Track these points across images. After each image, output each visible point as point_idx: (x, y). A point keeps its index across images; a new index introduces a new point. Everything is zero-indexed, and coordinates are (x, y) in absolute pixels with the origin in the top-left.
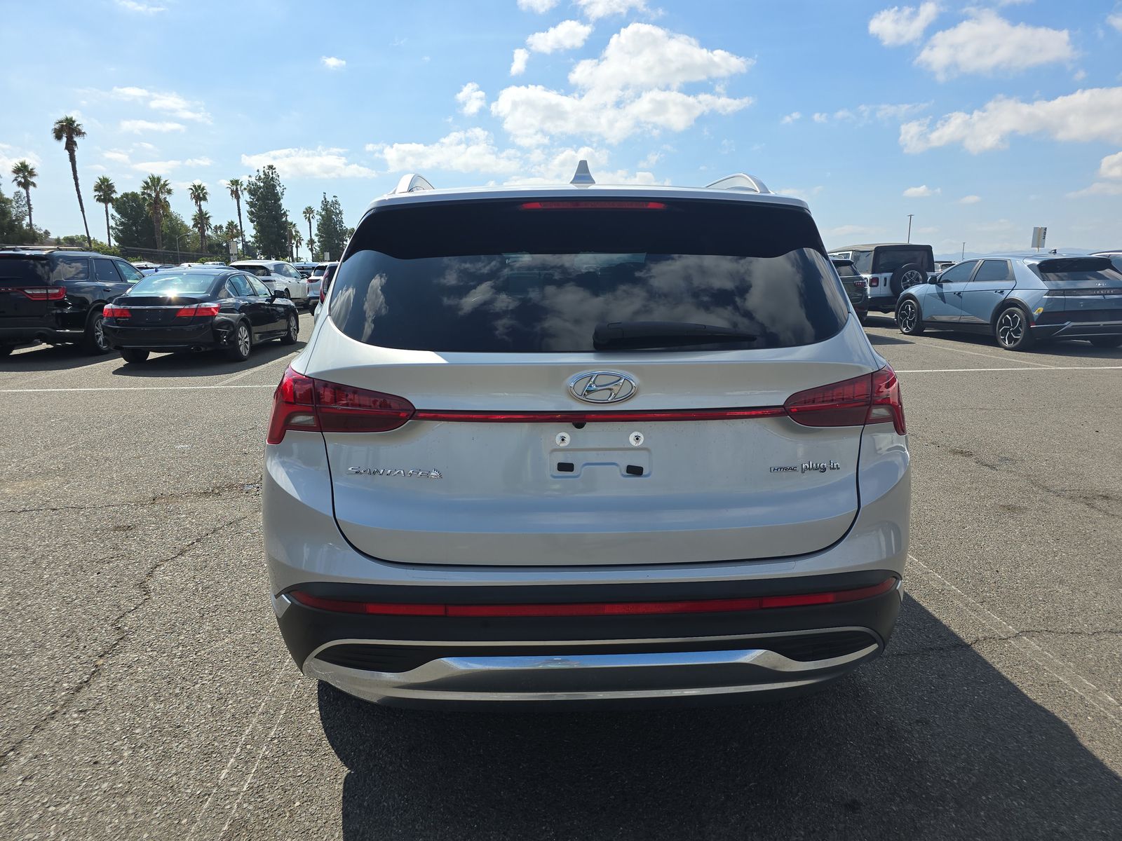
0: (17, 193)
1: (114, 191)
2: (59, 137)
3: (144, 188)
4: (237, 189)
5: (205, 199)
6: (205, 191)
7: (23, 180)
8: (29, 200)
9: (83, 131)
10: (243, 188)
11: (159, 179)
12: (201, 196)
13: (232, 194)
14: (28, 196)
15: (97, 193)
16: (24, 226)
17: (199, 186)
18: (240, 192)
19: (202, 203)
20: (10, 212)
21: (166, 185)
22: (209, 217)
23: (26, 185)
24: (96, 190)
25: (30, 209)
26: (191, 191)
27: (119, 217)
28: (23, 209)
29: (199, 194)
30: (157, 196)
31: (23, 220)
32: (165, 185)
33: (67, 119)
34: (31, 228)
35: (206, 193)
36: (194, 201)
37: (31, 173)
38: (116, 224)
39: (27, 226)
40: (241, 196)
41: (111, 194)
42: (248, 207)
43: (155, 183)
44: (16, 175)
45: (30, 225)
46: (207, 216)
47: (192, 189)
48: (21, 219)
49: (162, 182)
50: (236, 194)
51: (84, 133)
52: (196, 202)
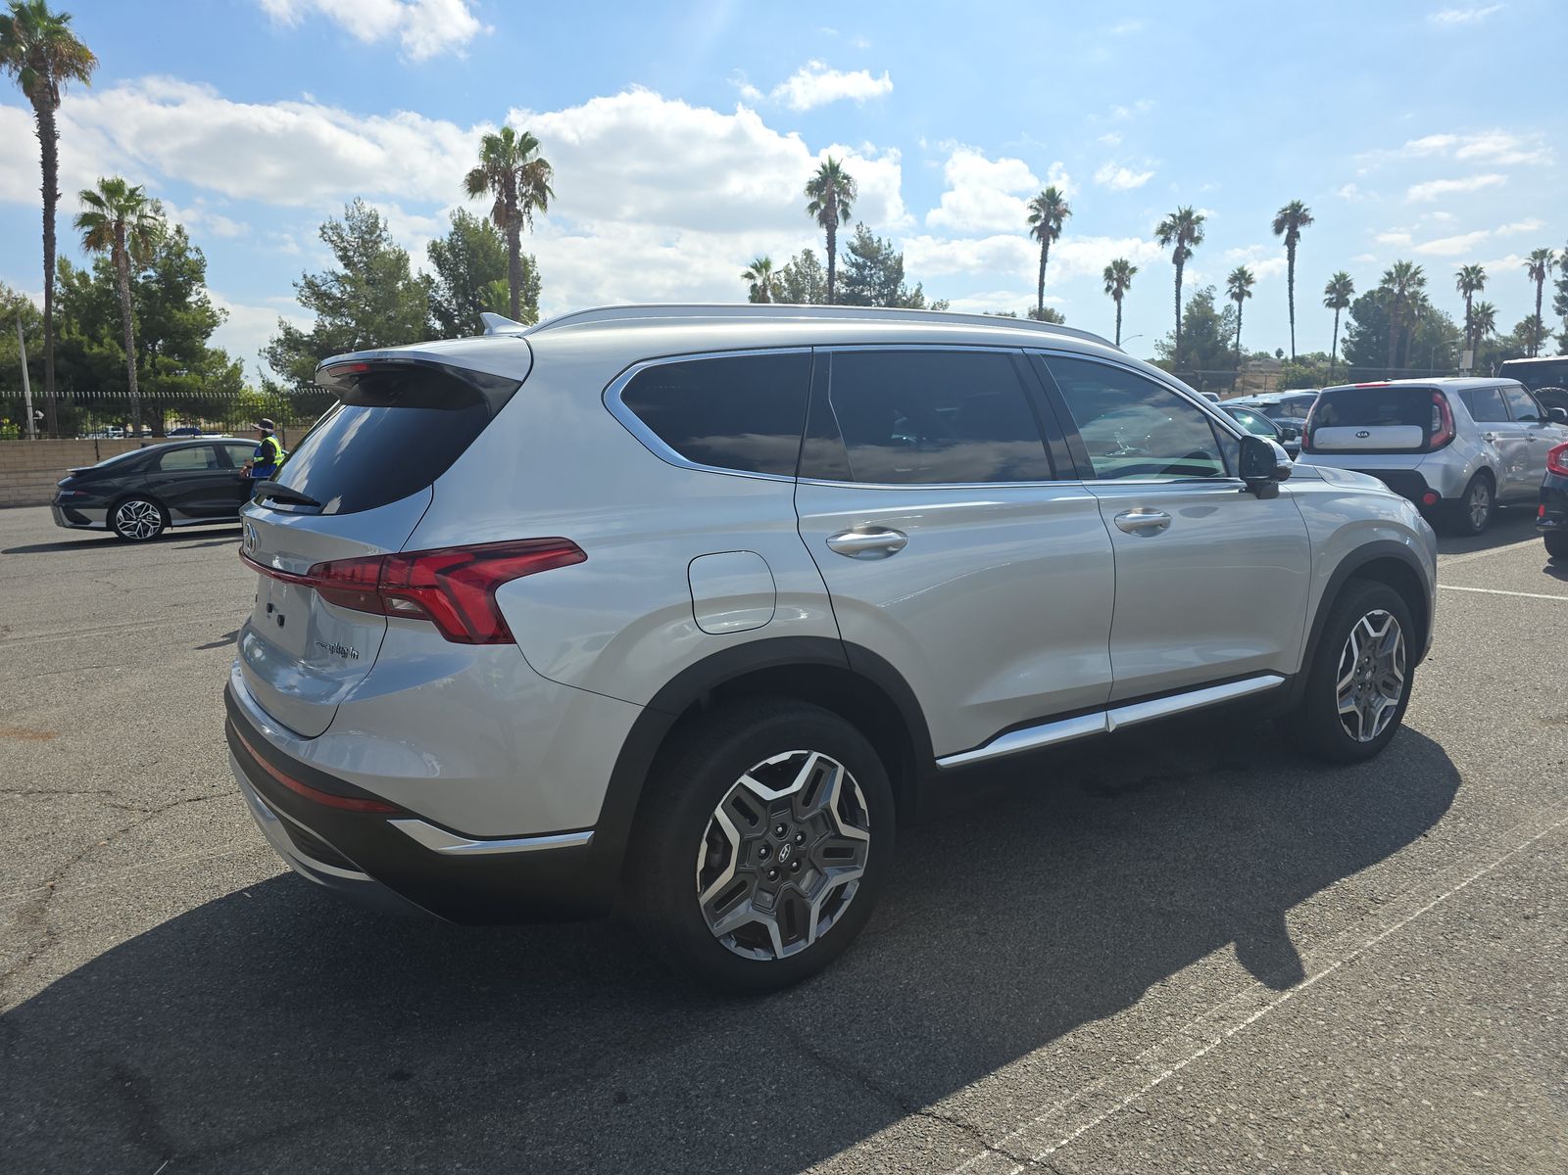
0: (1228, 308)
1: (1352, 291)
2: (1278, 230)
3: (1385, 281)
4: (1542, 265)
5: (1480, 286)
6: (1482, 274)
7: (1237, 291)
8: (1240, 314)
9: (1310, 217)
10: (1552, 261)
11: (1408, 267)
12: (1474, 282)
13: (1531, 274)
14: (1240, 310)
15: (1328, 296)
16: (1229, 347)
17: (1474, 269)
18: (1545, 269)
19: (1475, 293)
20: (1217, 332)
21: (1418, 273)
22: (1493, 312)
23: (1238, 297)
24: (1327, 292)
25: (1239, 324)
26: (1459, 277)
27: (1356, 324)
28: (1231, 326)
29: (1471, 280)
30: (1402, 290)
31: (1230, 339)
32: (1416, 273)
33: (1293, 205)
34: (1237, 349)
35: (1483, 278)
36: (1462, 291)
37: (1249, 281)
38: (1351, 336)
39: (1232, 346)
40: (1547, 275)
41: (1346, 294)
42: (1557, 291)
43: (1404, 273)
44: (1231, 285)
45: (1236, 345)
46: (1490, 311)
47: (1461, 274)
48: (1225, 339)
49: (1412, 270)
50: (1538, 274)
51: (1312, 219)
52: (1465, 293)
